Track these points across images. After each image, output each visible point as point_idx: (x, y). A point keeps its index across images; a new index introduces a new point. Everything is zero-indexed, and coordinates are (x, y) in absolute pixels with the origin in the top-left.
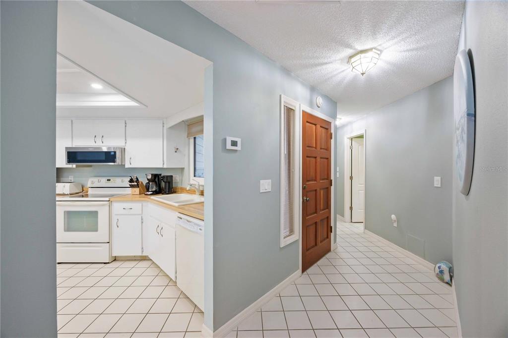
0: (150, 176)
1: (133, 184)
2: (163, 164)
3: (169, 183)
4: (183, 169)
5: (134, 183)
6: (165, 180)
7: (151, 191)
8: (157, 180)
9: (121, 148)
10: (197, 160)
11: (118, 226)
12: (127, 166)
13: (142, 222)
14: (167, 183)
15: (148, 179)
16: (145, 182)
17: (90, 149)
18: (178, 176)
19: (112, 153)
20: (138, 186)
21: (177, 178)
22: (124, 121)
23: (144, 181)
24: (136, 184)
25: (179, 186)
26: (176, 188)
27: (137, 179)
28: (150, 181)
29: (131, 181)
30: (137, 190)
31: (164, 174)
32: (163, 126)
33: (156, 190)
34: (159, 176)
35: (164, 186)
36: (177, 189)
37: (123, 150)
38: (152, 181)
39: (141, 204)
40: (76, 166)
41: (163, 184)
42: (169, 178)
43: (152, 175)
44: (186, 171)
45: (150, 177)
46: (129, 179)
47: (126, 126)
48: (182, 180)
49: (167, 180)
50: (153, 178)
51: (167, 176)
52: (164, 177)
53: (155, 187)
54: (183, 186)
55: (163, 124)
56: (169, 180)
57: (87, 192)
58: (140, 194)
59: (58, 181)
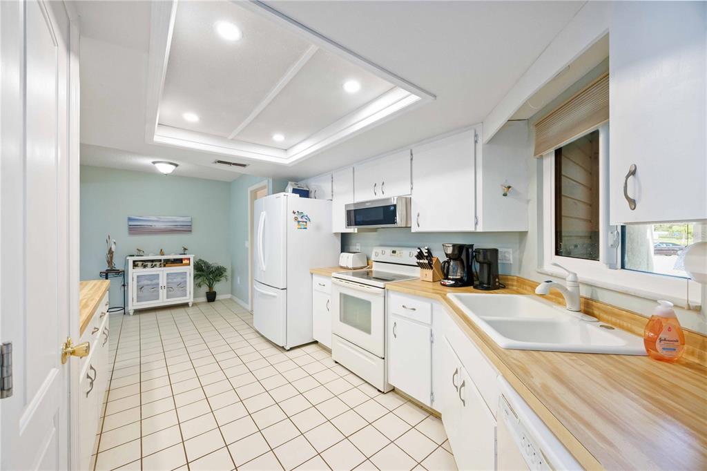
0: (451, 248)
1: (421, 261)
2: (476, 224)
3: (490, 265)
4: (523, 235)
5: (425, 259)
6: (481, 258)
7: (452, 280)
8: (464, 257)
9: (406, 198)
10: (564, 213)
11: (395, 336)
12: (414, 229)
13: (432, 342)
14: (485, 266)
15: (447, 255)
16: (443, 258)
17: (367, 204)
18: (510, 250)
19: (392, 208)
20: (430, 266)
21: (508, 255)
22: (409, 151)
23: (440, 256)
24: (426, 261)
25: (514, 272)
26: (506, 277)
27: (429, 252)
28: (450, 259)
29: (420, 256)
30: (429, 273)
31: (479, 244)
32: (476, 142)
33: (462, 278)
34: (467, 251)
35: (478, 270)
36: (507, 279)
37: (408, 202)
38: (454, 259)
39: (429, 305)
40: (358, 229)
41: (476, 267)
42: (489, 254)
43: (454, 246)
44: (532, 239)
45: (450, 251)
46: (416, 252)
47: (412, 159)
48: (521, 262)
49: (484, 259)
50: (456, 252)
51: (486, 251)
52: (478, 251)
53: (459, 271)
54: (524, 275)
55: (476, 136)
56: (490, 258)
57: (371, 267)
58: (434, 281)
59: (343, 250)
